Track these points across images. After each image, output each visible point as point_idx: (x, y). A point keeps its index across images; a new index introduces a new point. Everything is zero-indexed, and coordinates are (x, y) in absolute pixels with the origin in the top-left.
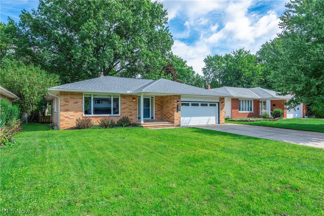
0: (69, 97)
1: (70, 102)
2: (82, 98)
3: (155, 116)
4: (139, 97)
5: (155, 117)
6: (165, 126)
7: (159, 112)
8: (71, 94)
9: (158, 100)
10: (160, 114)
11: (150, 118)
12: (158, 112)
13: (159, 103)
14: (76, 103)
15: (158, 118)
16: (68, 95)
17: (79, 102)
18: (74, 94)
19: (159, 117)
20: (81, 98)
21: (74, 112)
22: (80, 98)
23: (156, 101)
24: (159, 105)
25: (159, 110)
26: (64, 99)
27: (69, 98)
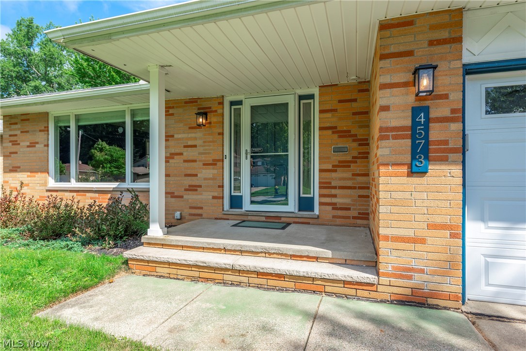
0: (19, 129)
1: (22, 144)
2: (46, 129)
3: (321, 196)
4: (232, 103)
5: (321, 204)
6: (280, 276)
7: (348, 175)
8: (22, 120)
9: (339, 106)
10: (349, 183)
11: (292, 206)
12: (340, 177)
13: (343, 125)
14: (32, 145)
15: (335, 206)
16: (16, 124)
17: (37, 143)
18: (28, 120)
19: (347, 201)
20: (43, 128)
21: (29, 174)
22: (40, 131)
23: (329, 115)
24: (344, 134)
25: (344, 165)
26: (10, 136)
27: (18, 132)
